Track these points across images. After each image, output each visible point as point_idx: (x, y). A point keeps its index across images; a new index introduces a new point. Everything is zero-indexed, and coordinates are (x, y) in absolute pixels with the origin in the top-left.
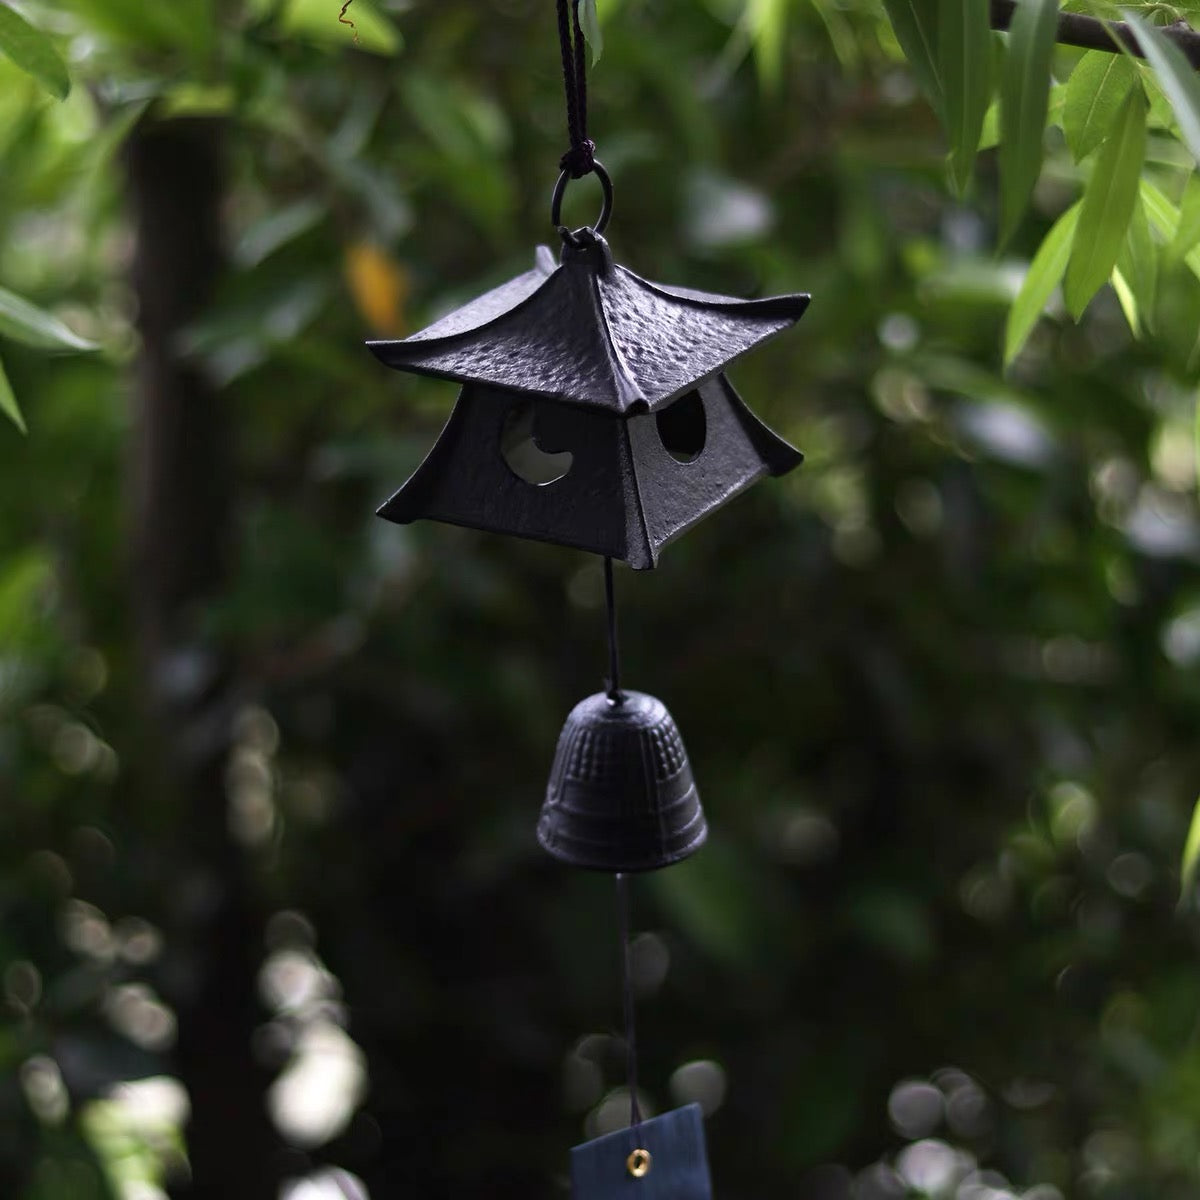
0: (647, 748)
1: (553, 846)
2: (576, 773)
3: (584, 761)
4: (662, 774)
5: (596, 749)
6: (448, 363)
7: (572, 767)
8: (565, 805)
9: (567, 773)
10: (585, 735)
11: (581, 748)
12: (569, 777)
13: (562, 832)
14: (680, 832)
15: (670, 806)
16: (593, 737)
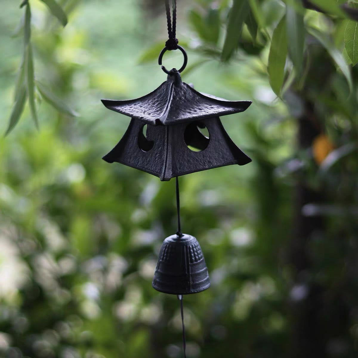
0: (187, 250)
1: (155, 285)
2: (163, 259)
3: (165, 255)
4: (192, 261)
5: (169, 251)
6: (126, 109)
7: (162, 257)
8: (159, 270)
9: (160, 259)
10: (166, 246)
11: (165, 250)
12: (161, 260)
13: (158, 280)
14: (197, 282)
15: (194, 273)
16: (169, 246)
